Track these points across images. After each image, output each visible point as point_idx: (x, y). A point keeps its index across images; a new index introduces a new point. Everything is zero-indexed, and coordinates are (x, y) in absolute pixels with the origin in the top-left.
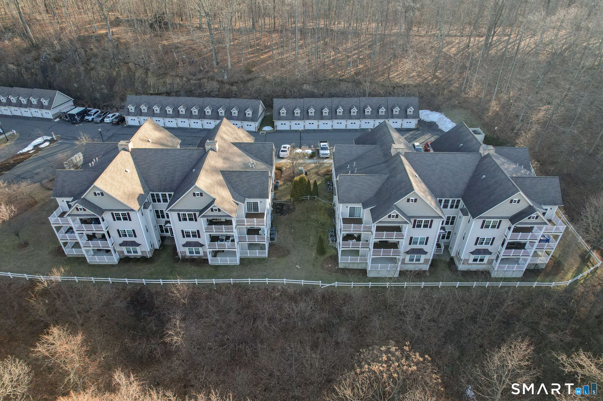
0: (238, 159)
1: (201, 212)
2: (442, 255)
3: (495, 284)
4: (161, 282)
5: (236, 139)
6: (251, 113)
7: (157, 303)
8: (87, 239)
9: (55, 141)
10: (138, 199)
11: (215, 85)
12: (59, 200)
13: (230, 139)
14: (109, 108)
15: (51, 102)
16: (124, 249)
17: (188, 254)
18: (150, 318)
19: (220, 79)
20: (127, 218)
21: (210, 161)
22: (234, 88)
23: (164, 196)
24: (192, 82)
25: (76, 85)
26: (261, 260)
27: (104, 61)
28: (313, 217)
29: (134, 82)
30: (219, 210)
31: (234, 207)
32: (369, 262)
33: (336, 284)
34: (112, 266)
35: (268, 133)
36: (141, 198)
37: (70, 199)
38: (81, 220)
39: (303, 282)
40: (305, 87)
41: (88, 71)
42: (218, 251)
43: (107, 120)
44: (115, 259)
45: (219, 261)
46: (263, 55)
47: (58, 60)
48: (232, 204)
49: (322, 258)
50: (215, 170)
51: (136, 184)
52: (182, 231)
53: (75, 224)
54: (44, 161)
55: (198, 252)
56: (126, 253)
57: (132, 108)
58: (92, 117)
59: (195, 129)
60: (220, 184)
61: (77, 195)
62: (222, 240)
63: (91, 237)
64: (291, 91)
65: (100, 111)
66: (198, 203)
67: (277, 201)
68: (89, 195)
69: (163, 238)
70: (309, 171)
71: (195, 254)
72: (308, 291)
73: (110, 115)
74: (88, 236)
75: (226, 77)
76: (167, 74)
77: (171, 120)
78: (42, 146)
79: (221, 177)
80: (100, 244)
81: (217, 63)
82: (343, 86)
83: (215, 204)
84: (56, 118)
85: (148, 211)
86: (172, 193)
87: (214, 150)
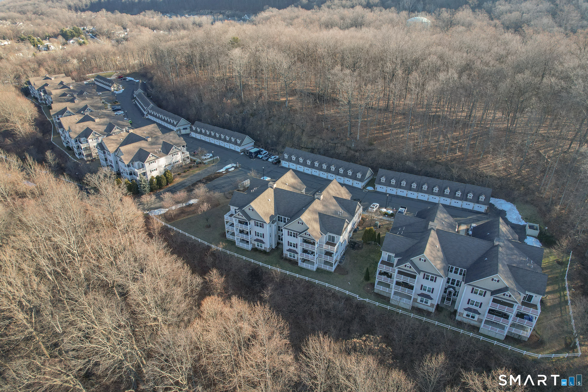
0: (333, 208)
1: (300, 233)
2: (449, 307)
3: (477, 336)
4: (269, 267)
5: (338, 194)
6: (360, 175)
7: (264, 278)
8: (239, 232)
9: (238, 168)
10: (270, 217)
11: (344, 149)
12: (232, 207)
13: (333, 193)
14: (273, 151)
15: (241, 142)
16: (256, 243)
17: (289, 256)
18: (258, 285)
19: (349, 146)
20: (262, 226)
21: (314, 205)
22: (357, 154)
23: (285, 219)
24: (330, 144)
25: (258, 132)
26: (329, 273)
27: (279, 121)
28: (372, 256)
29: (293, 137)
30: (309, 235)
31: (319, 235)
32: (392, 293)
33: (367, 300)
34: (248, 251)
35: (369, 191)
36: (272, 217)
37: (237, 208)
38: (239, 220)
39: (347, 292)
40: (407, 163)
41: (268, 125)
42: (306, 260)
43: (270, 160)
44: (249, 247)
45: (305, 265)
46: (385, 133)
47: (253, 115)
48: (318, 233)
49: (366, 283)
50: (315, 211)
51: (272, 209)
52: (288, 242)
53: (236, 223)
54: (229, 180)
55: (294, 257)
56: (256, 246)
57: (287, 156)
58: (262, 156)
59: (322, 178)
60: (315, 220)
61: (241, 207)
62: (309, 254)
63: (241, 232)
64: (396, 164)
65: (268, 153)
66: (299, 228)
67: (353, 240)
68: (246, 209)
69: (278, 244)
70: (383, 225)
71: (292, 258)
72: (348, 299)
73: (273, 157)
74: (240, 230)
75: (353, 145)
76: (314, 136)
77: (308, 169)
78: (230, 170)
79: (317, 216)
80: (244, 237)
81: (351, 134)
82: (437, 168)
83: (308, 231)
84: (241, 152)
85: (274, 225)
86: (289, 219)
87: (319, 199)
